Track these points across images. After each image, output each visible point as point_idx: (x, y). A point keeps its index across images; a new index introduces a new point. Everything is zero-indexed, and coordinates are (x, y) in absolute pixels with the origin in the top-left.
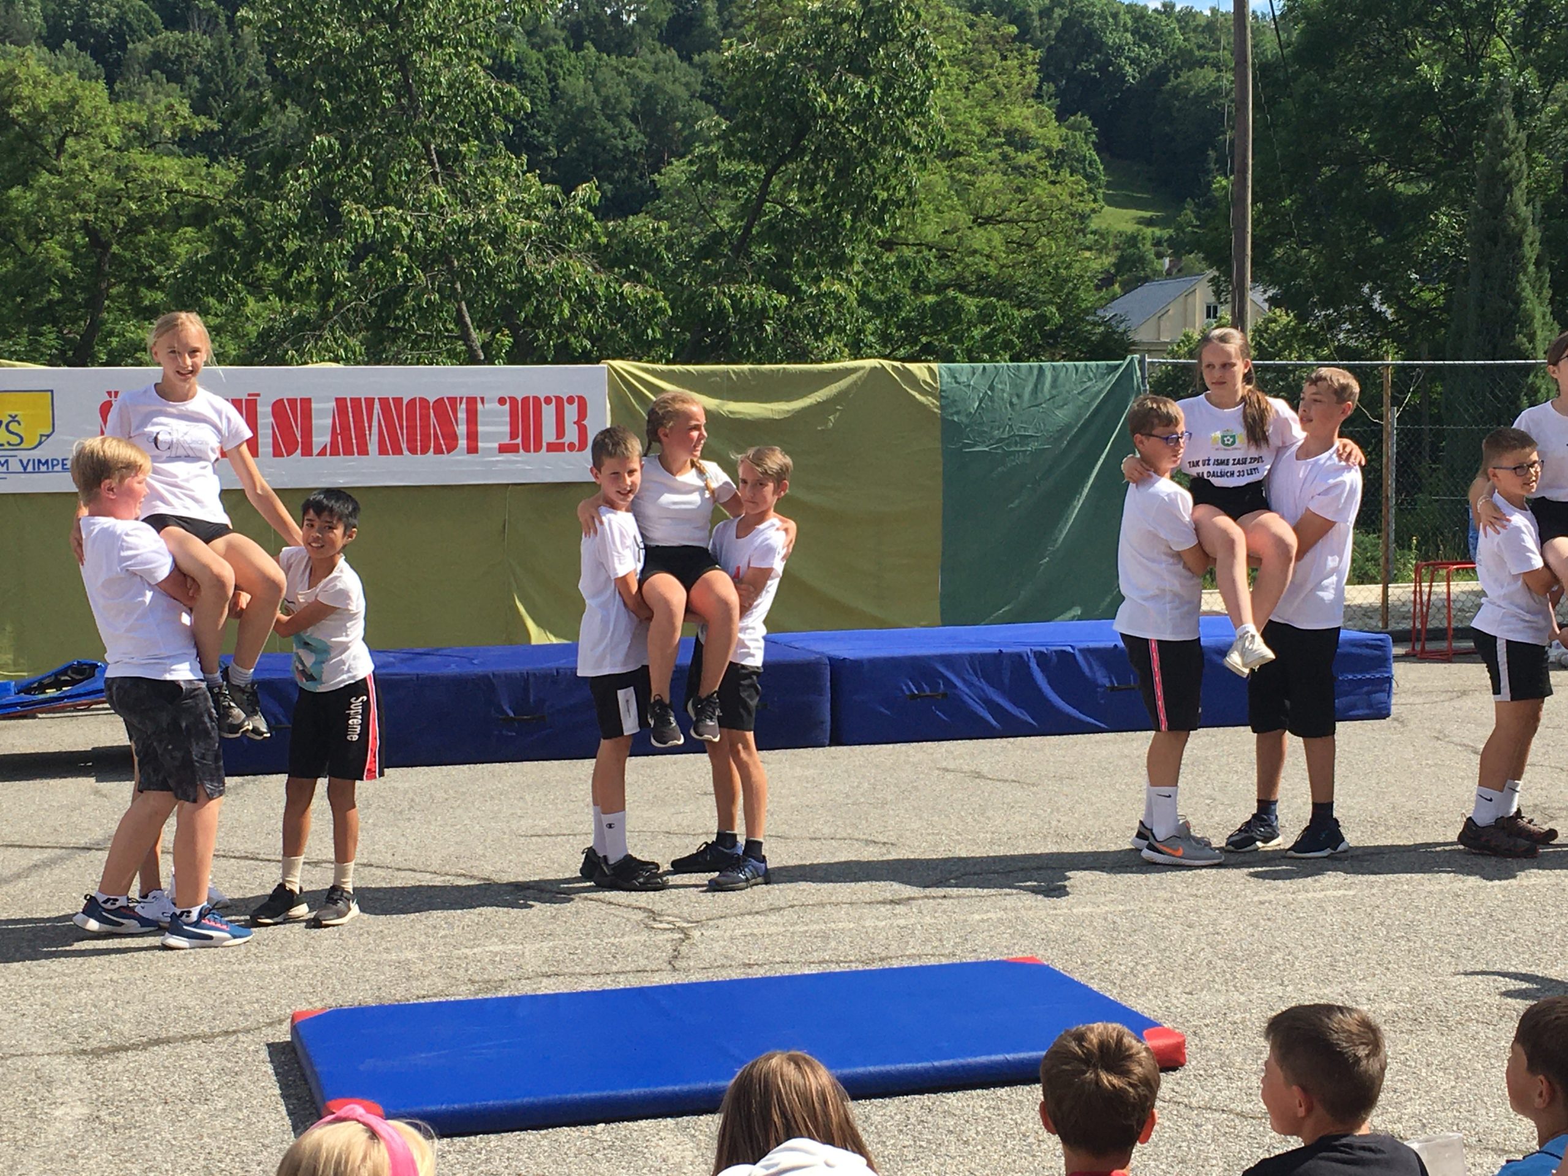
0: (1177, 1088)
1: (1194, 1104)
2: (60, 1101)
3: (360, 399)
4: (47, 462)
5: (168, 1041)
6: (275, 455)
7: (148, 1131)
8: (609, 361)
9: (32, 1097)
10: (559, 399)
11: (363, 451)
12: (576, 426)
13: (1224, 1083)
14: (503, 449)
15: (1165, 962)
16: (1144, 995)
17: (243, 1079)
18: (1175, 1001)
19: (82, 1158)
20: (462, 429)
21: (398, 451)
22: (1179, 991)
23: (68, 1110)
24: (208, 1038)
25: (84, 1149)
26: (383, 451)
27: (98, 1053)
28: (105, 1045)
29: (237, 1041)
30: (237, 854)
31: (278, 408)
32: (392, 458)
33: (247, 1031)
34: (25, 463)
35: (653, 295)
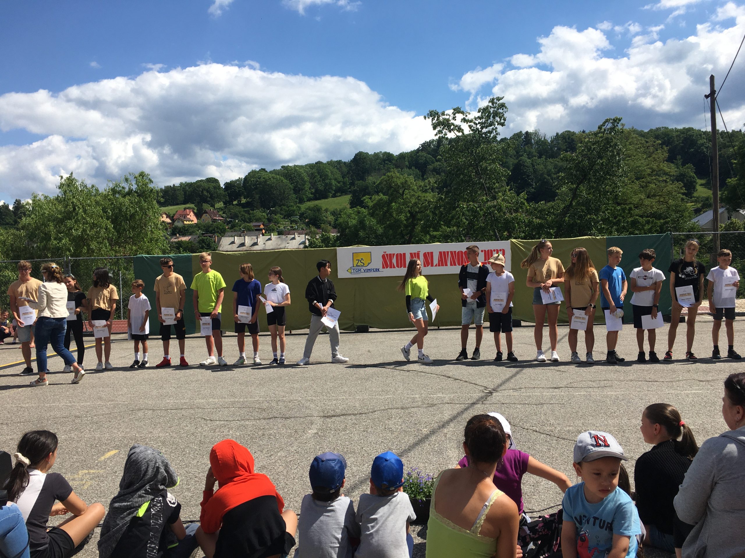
2: (312, 428)
3: (445, 252)
4: (369, 269)
5: (346, 415)
7: (327, 438)
8: (510, 240)
9: (307, 427)
11: (446, 265)
19: (308, 443)
21: (455, 265)
23: (312, 431)
26: (451, 265)
27: (328, 417)
28: (331, 415)
29: (362, 416)
31: (425, 255)
33: (365, 414)
34: (365, 270)
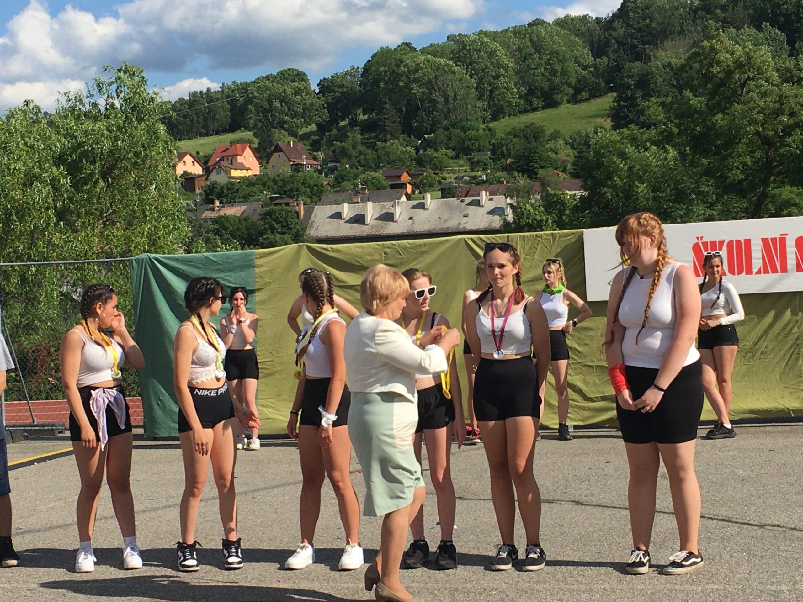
6: (798, 271)
30: (720, 517)
31: (799, 242)
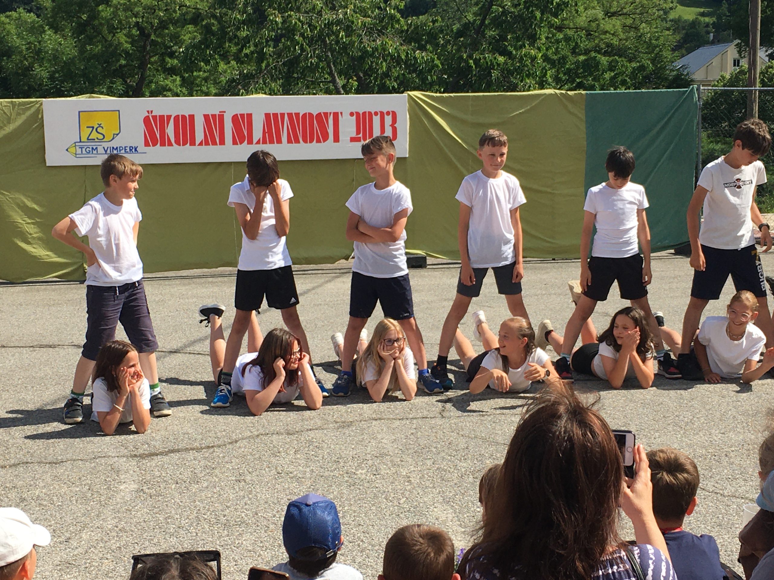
0: (716, 485)
1: (726, 494)
2: (123, 481)
3: (277, 114)
4: (117, 148)
5: (178, 451)
6: (233, 144)
7: (168, 497)
8: (409, 92)
9: (109, 479)
10: (382, 113)
11: (279, 141)
12: (391, 127)
13: (743, 483)
14: (353, 140)
15: (710, 416)
16: (698, 434)
17: (217, 471)
18: (715, 438)
19: (134, 511)
20: (331, 130)
21: (297, 141)
22: (717, 432)
23: (127, 486)
24: (198, 450)
25: (135, 506)
26: (289, 141)
28: (146, 452)
29: (214, 451)
31: (235, 119)
32: (295, 145)
34: (106, 149)
35: (431, 57)
